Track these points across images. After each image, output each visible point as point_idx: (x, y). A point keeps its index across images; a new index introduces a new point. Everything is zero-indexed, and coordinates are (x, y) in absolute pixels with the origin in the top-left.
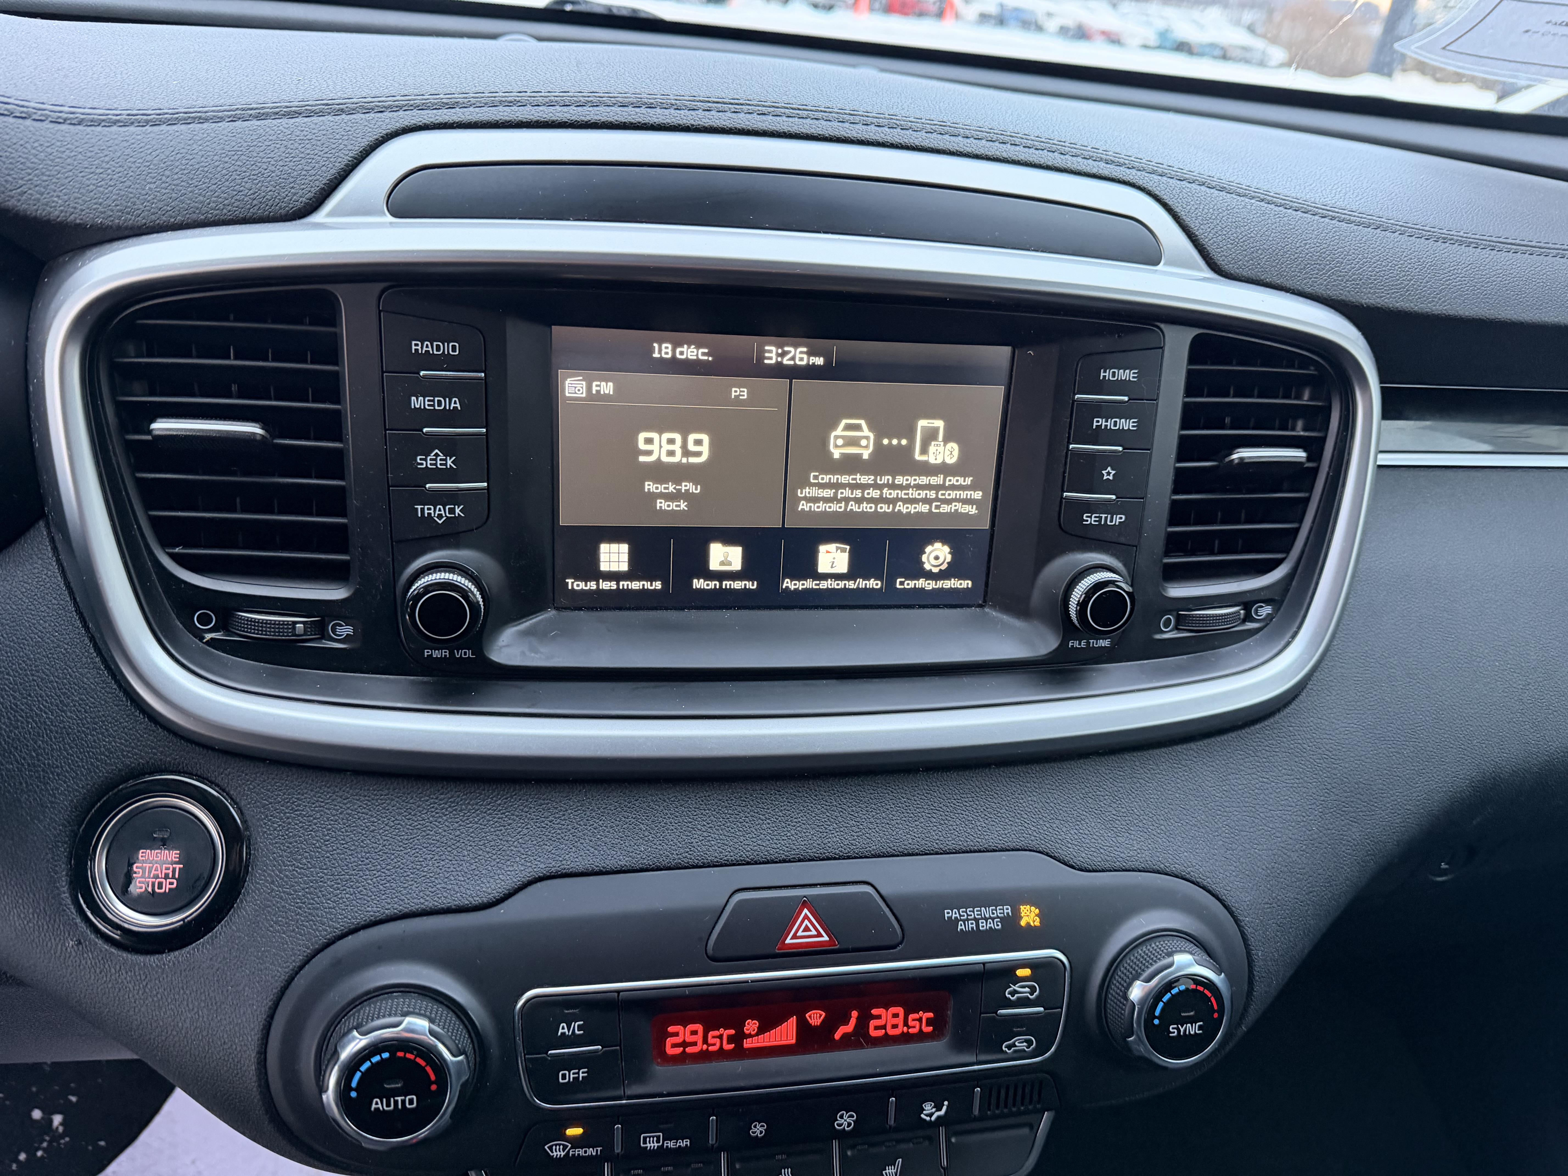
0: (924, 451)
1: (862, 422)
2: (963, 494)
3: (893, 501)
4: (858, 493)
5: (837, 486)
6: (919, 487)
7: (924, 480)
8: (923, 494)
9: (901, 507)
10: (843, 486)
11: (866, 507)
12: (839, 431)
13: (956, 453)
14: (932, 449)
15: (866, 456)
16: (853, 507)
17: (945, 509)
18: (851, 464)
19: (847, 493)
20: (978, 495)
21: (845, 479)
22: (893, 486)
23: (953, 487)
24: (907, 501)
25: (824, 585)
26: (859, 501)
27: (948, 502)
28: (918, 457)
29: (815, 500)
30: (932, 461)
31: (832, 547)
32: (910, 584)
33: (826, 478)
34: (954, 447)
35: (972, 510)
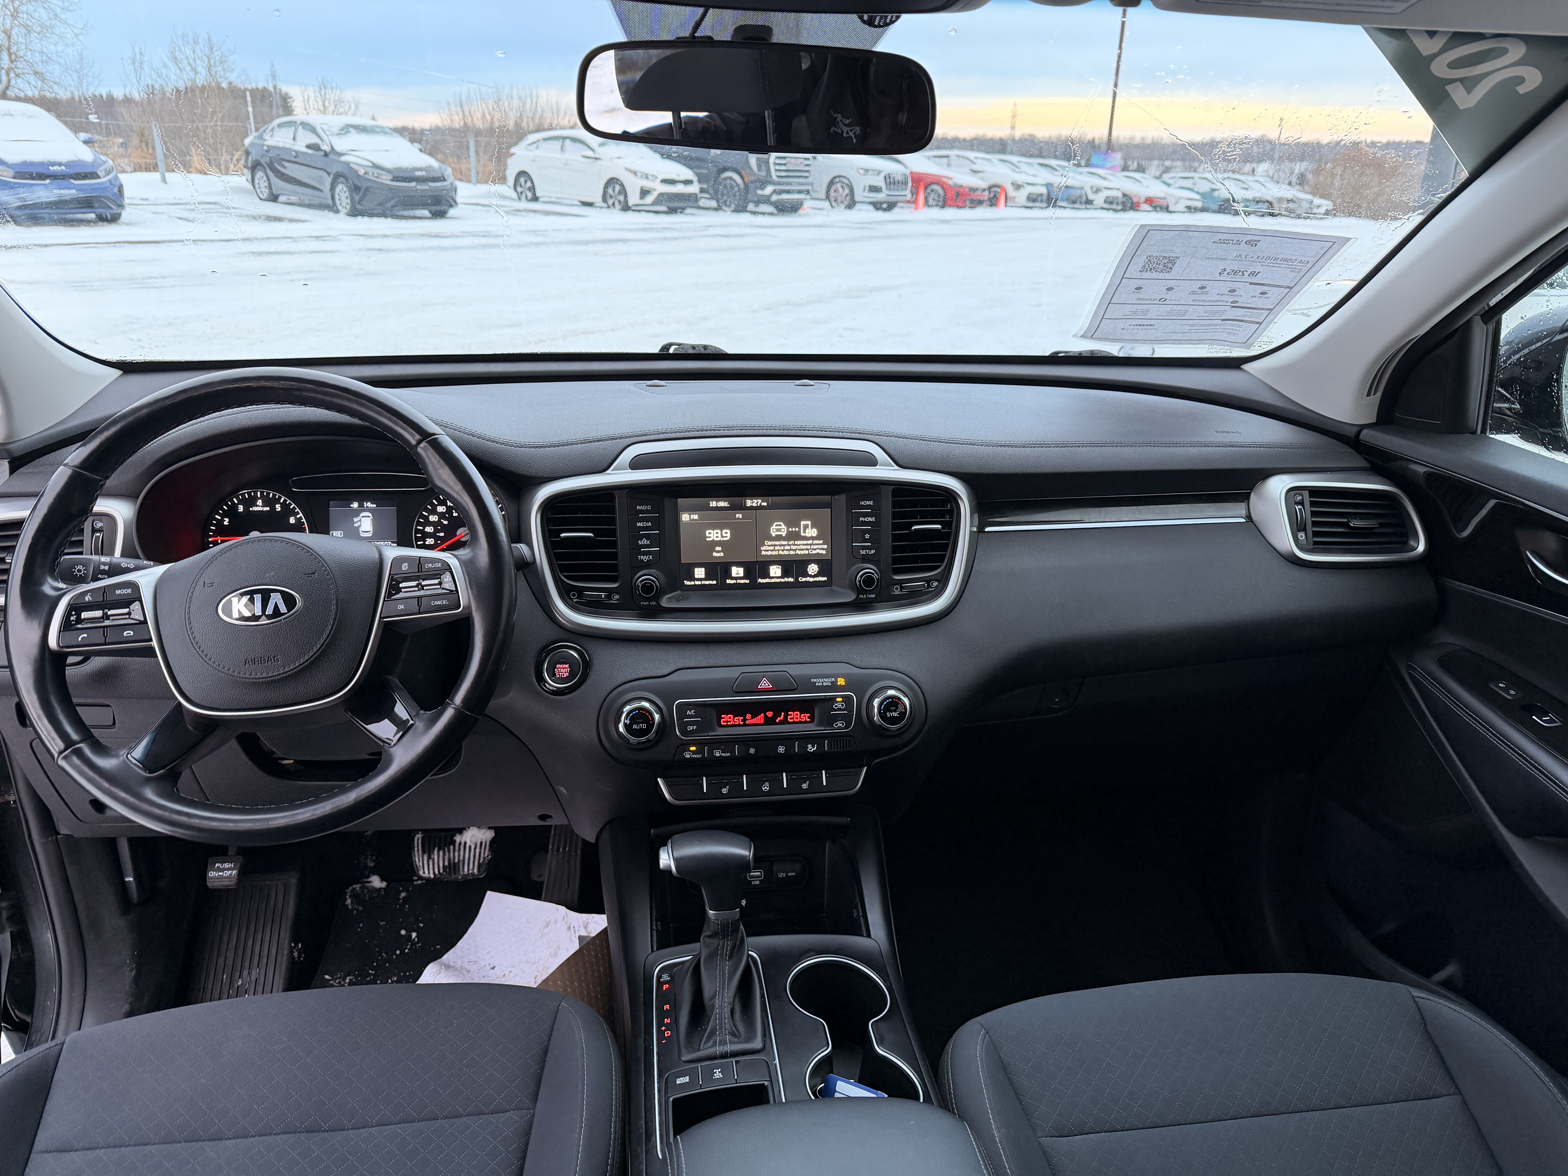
0: (804, 532)
1: (782, 523)
2: (820, 547)
3: (795, 550)
4: (782, 548)
5: (775, 545)
6: (803, 545)
7: (805, 542)
8: (805, 547)
9: (798, 552)
10: (777, 545)
11: (786, 553)
12: (774, 527)
13: (816, 532)
14: (807, 531)
15: (784, 535)
16: (781, 552)
17: (814, 552)
18: (779, 538)
19: (777, 548)
20: (825, 547)
21: (777, 543)
22: (794, 545)
23: (816, 544)
24: (799, 550)
25: (773, 581)
26: (783, 550)
27: (815, 549)
28: (802, 534)
29: (767, 551)
30: (808, 535)
31: (775, 567)
32: (804, 579)
33: (770, 543)
34: (815, 530)
35: (824, 552)
